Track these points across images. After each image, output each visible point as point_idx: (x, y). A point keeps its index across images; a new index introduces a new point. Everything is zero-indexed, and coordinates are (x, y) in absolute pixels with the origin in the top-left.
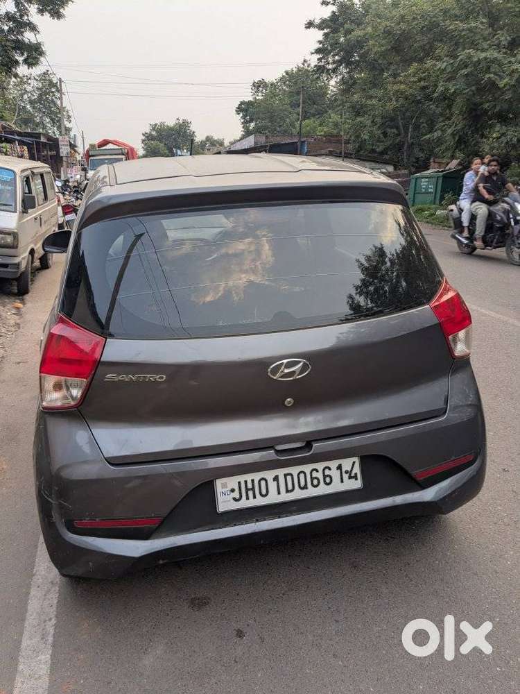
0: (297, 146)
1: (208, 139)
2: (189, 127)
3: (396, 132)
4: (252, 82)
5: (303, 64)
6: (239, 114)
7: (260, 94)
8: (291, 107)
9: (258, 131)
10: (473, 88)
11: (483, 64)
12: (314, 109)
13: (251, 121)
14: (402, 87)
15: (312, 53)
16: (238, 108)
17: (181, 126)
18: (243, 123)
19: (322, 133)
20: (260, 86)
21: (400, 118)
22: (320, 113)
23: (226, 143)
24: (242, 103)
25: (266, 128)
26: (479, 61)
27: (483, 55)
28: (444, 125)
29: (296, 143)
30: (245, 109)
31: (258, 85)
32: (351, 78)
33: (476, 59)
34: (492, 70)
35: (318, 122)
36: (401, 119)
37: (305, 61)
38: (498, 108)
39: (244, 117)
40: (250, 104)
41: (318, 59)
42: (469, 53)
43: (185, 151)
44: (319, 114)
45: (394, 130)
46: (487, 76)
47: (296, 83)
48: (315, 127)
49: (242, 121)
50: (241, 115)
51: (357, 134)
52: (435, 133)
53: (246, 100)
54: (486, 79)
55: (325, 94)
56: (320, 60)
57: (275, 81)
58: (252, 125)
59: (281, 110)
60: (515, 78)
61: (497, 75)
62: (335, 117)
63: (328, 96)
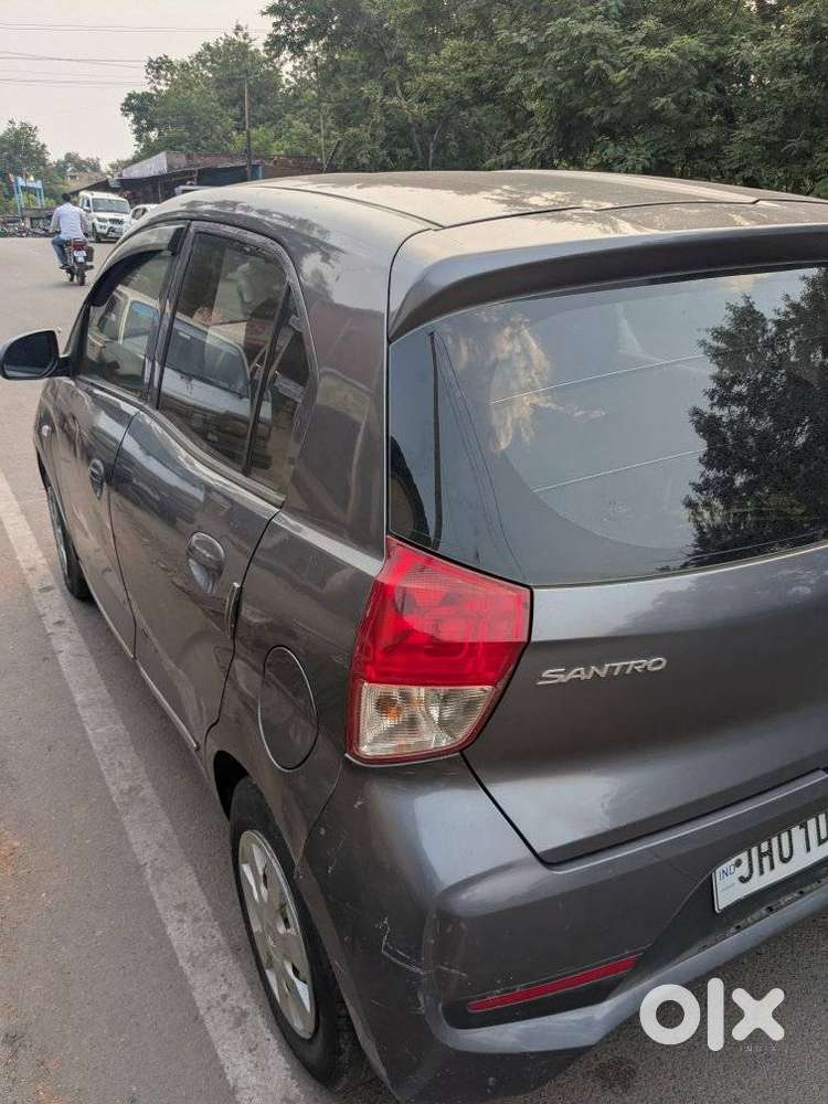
0: (246, 172)
1: (70, 158)
2: (34, 136)
3: (411, 154)
4: (147, 60)
5: (236, 34)
6: (126, 115)
7: (163, 81)
8: (222, 105)
9: (169, 145)
10: (571, 82)
11: (585, 43)
12: (261, 112)
13: (151, 127)
14: (440, 77)
15: (265, 14)
16: (125, 104)
17: (17, 134)
18: (135, 132)
19: (282, 152)
20: (160, 67)
21: (414, 129)
22: (272, 118)
23: (104, 166)
24: (131, 96)
25: (182, 140)
26: (579, 38)
27: (586, 29)
28: (516, 143)
29: (244, 167)
30: (138, 107)
31: (158, 66)
32: (331, 60)
33: (577, 34)
34: (599, 52)
35: (272, 134)
36: (417, 132)
37: (238, 28)
38: (607, 117)
39: (137, 121)
40: (146, 97)
41: (275, 25)
42: (566, 23)
43: (32, 178)
44: (268, 120)
45: (407, 151)
46: (594, 63)
47: (225, 65)
48: (268, 142)
49: (135, 127)
50: (132, 117)
51: (350, 155)
52: (504, 155)
53: (139, 91)
54: (592, 67)
55: (276, 85)
56: (276, 25)
57: (188, 60)
58: (153, 135)
59: (204, 110)
60: (637, 70)
61: (607, 62)
62: (300, 126)
63: (281, 90)
